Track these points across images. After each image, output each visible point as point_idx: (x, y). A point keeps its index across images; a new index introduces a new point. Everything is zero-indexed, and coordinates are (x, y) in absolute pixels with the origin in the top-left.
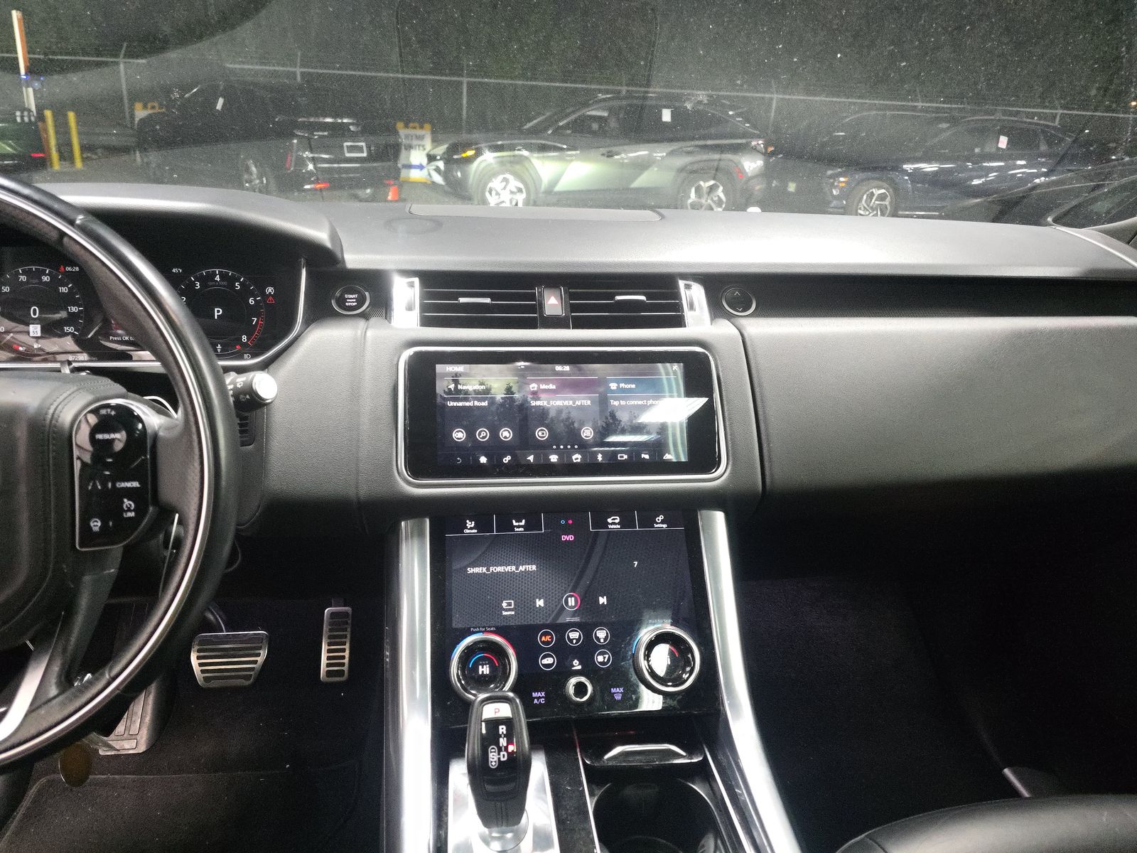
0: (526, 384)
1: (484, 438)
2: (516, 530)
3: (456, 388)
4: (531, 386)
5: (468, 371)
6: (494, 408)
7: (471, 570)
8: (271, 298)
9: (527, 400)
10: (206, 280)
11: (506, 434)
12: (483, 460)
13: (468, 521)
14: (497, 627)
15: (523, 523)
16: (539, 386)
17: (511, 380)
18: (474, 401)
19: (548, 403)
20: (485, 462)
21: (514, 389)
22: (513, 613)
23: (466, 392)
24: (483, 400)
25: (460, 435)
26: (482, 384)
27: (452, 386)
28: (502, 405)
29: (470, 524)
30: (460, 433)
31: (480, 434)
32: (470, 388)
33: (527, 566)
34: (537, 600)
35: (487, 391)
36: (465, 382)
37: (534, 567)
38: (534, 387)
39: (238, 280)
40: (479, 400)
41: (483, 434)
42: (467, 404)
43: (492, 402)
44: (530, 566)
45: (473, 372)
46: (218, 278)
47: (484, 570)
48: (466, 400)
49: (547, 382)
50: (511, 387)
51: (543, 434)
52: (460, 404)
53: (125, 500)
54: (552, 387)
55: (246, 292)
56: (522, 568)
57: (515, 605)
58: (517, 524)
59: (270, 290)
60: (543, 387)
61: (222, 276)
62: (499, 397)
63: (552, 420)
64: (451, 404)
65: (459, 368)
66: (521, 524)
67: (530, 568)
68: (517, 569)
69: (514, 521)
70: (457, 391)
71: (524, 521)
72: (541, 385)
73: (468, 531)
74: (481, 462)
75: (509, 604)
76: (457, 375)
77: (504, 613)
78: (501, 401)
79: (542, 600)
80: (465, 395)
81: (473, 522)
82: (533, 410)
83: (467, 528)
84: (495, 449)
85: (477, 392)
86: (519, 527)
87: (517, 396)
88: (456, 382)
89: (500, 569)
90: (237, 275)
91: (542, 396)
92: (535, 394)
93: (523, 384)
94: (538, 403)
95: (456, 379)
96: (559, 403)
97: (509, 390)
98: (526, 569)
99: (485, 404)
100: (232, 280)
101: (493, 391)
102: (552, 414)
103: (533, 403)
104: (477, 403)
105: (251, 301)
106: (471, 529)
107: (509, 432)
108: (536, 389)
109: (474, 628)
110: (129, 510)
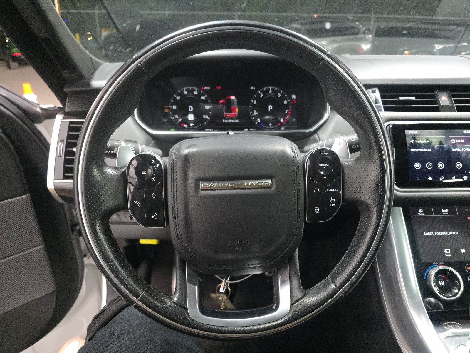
0: (449, 140)
1: (430, 167)
2: (444, 214)
3: (414, 142)
4: (452, 141)
5: (420, 134)
6: (434, 152)
7: (426, 234)
8: (294, 101)
9: (450, 148)
10: (266, 92)
11: (441, 165)
12: (430, 178)
13: (419, 209)
14: (444, 262)
15: (447, 210)
16: (456, 141)
17: (442, 137)
18: (424, 148)
19: (461, 150)
20: (431, 180)
21: (443, 142)
22: (451, 255)
23: (420, 144)
24: (429, 148)
25: (418, 166)
26: (427, 140)
27: (412, 141)
28: (438, 150)
29: (421, 211)
30: (418, 165)
31: (428, 165)
32: (422, 142)
33: (453, 232)
34: (461, 249)
35: (430, 143)
36: (418, 139)
37: (456, 233)
38: (453, 141)
39: (280, 92)
40: (427, 148)
41: (429, 166)
42: (421, 150)
43: (433, 149)
44: (455, 232)
45: (423, 134)
46: (271, 92)
47: (432, 233)
48: (420, 148)
49: (460, 139)
50: (442, 141)
51: (459, 165)
52: (417, 150)
53: (331, 198)
54: (463, 141)
55: (283, 98)
56: (451, 233)
57: (451, 251)
58: (444, 211)
59: (294, 97)
60: (458, 141)
61: (273, 90)
62: (436, 146)
63: (464, 158)
64: (413, 150)
65: (415, 132)
66: (446, 211)
67: (455, 233)
68: (448, 234)
69: (442, 209)
70: (415, 144)
71: (447, 209)
72: (457, 140)
73: (420, 214)
74: (429, 180)
75: (448, 251)
76: (414, 135)
77: (447, 255)
78: (437, 148)
79: (464, 250)
80: (419, 146)
81: (422, 210)
82: (454, 153)
83: (419, 212)
84: (436, 173)
85: (425, 144)
86: (445, 212)
87: (445, 146)
88: (415, 139)
89: (440, 233)
90: (279, 90)
91: (458, 146)
92: (454, 145)
93: (448, 139)
94: (456, 150)
95: (414, 137)
96: (467, 149)
97: (441, 143)
98: (453, 234)
99: (429, 150)
100: (277, 92)
101: (433, 143)
102: (464, 155)
103: (454, 150)
104: (425, 150)
105: (285, 102)
106: (421, 213)
107: (442, 165)
108: (454, 142)
109: (433, 262)
110: (333, 203)
